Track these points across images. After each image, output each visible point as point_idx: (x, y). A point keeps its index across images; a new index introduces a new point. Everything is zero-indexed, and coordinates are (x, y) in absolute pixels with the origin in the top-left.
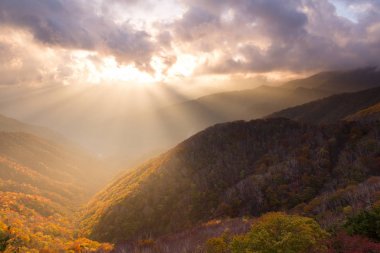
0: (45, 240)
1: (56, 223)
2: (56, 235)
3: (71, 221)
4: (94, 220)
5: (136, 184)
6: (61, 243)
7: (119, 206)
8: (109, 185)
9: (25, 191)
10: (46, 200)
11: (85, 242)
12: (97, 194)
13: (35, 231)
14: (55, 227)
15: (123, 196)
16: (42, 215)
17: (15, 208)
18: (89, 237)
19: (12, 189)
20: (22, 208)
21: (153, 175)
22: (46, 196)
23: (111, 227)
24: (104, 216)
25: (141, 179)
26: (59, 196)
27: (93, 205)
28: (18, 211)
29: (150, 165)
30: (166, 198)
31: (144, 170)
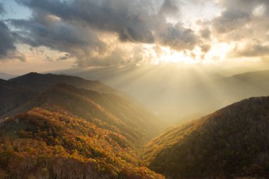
0: (123, 163)
1: (129, 153)
2: (129, 161)
3: (137, 153)
4: (151, 156)
5: (182, 137)
6: (130, 166)
7: (169, 150)
8: (162, 134)
9: (113, 130)
10: (124, 138)
11: (147, 170)
12: (154, 139)
13: (117, 156)
14: (128, 156)
15: (173, 143)
16: (121, 146)
17: (107, 139)
18: (148, 167)
19: (106, 128)
20: (111, 140)
21: (194, 132)
22: (124, 135)
23: (163, 164)
24: (158, 155)
25: (185, 133)
26: (131, 136)
27: (151, 146)
28: (108, 141)
29: (193, 125)
30: (205, 151)
31: (187, 127)
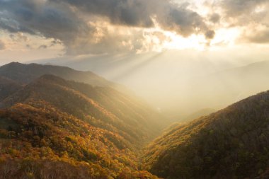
0: (120, 166)
1: (127, 155)
2: (127, 164)
3: (136, 156)
4: (153, 159)
5: (189, 136)
6: (129, 170)
7: (174, 151)
8: (165, 133)
9: (109, 129)
10: (121, 137)
11: (148, 175)
12: (156, 139)
13: (114, 158)
14: (127, 159)
15: (178, 144)
16: (118, 147)
17: (102, 139)
18: (150, 171)
19: (101, 126)
20: (106, 140)
21: (202, 131)
22: (121, 134)
24: (161, 157)
25: (193, 132)
26: (129, 136)
27: (153, 147)
28: (103, 142)
29: (201, 122)
30: (215, 152)
31: (195, 125)
